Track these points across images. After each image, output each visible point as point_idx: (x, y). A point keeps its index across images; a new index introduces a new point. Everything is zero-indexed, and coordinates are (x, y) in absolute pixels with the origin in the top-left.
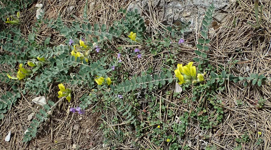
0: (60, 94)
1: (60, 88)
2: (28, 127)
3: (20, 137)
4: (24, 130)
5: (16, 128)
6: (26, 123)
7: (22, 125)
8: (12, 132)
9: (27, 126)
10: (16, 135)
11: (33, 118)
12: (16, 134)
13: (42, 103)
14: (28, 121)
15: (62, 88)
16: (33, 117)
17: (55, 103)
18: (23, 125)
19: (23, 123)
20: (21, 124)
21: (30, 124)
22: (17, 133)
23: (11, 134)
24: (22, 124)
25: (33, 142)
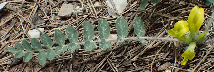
0: (179, 29)
1: (191, 16)
2: (47, 26)
3: (13, 32)
4: (33, 25)
5: (21, 5)
6: (48, 14)
7: (37, 11)
8: (8, 7)
9: (46, 22)
10: (10, 21)
11: (69, 18)
12: (11, 17)
13: (114, 6)
14: (56, 14)
15: (195, 20)
16: (72, 14)
17: (146, 35)
18: (39, 12)
19: (44, 9)
20: (37, 7)
21: (53, 23)
22: (16, 17)
23: (4, 8)
24: (39, 9)
25: (27, 68)
